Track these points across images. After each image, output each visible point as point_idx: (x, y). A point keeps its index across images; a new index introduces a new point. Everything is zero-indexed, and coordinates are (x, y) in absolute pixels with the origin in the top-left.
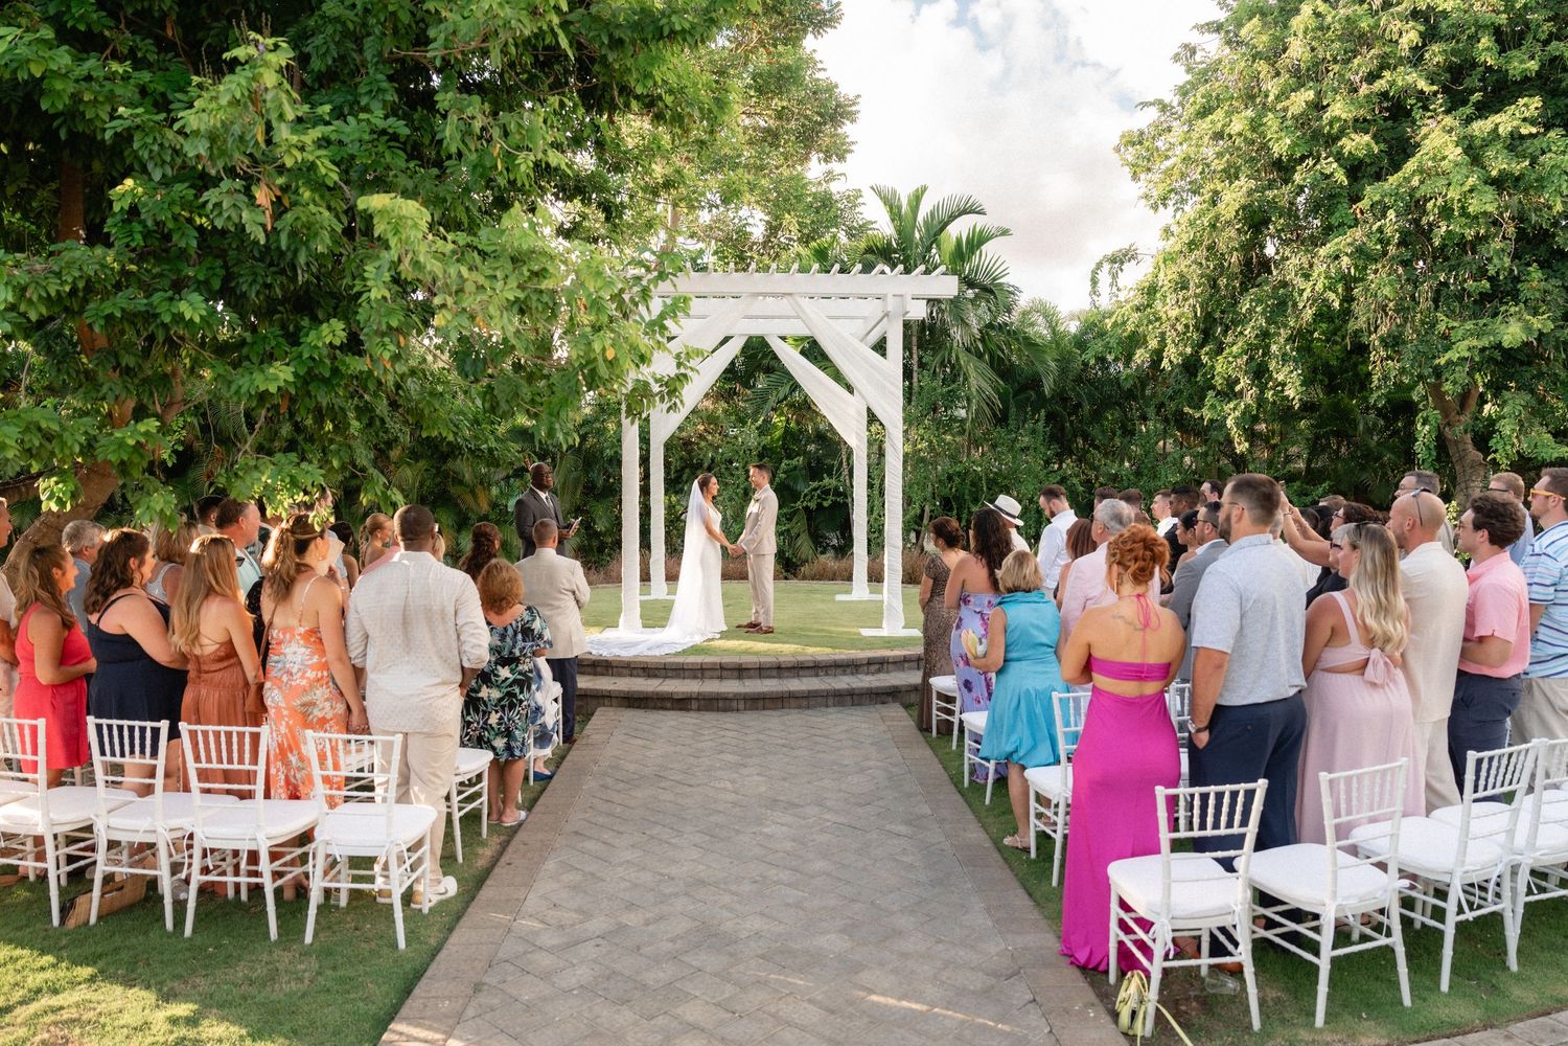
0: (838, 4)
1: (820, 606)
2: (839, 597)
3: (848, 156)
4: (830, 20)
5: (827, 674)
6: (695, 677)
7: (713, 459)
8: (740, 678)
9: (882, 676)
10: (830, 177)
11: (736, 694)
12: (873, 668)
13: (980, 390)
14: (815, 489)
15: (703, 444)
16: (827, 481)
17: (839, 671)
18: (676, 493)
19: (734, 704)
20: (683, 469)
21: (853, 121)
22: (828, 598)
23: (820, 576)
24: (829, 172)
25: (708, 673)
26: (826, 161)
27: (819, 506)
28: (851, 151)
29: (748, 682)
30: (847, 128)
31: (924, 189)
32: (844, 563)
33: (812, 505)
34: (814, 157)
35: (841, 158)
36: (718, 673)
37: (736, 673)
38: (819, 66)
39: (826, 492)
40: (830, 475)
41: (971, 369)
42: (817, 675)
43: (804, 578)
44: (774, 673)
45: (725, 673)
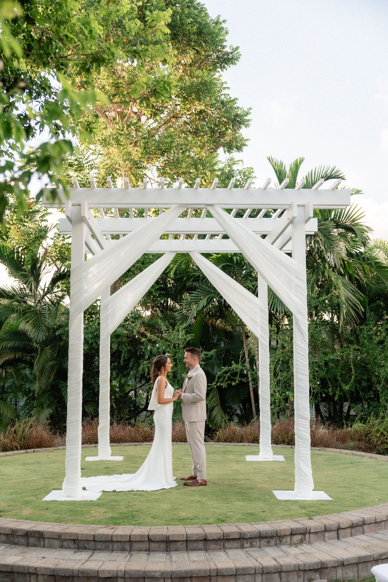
0: (237, 48)
1: (236, 467)
2: (249, 458)
3: (244, 148)
4: (232, 58)
5: (252, 546)
6: (123, 550)
7: (151, 351)
8: (167, 550)
9: (305, 547)
10: (232, 162)
11: (163, 573)
12: (296, 538)
13: (348, 299)
14: (226, 372)
15: (143, 339)
16: (234, 366)
17: (263, 542)
18: (124, 376)
20: (129, 359)
21: (247, 126)
22: (240, 459)
23: (230, 439)
24: (232, 159)
25: (136, 546)
26: (229, 152)
27: (229, 385)
28: (245, 145)
29: (175, 556)
30: (243, 132)
31: (302, 161)
32: (248, 429)
33: (224, 385)
34: (221, 150)
35: (239, 149)
36: (146, 545)
37: (163, 546)
38: (225, 86)
39: (234, 374)
40: (237, 362)
41: (340, 284)
42: (242, 547)
43: (219, 441)
44: (201, 545)
45: (153, 545)
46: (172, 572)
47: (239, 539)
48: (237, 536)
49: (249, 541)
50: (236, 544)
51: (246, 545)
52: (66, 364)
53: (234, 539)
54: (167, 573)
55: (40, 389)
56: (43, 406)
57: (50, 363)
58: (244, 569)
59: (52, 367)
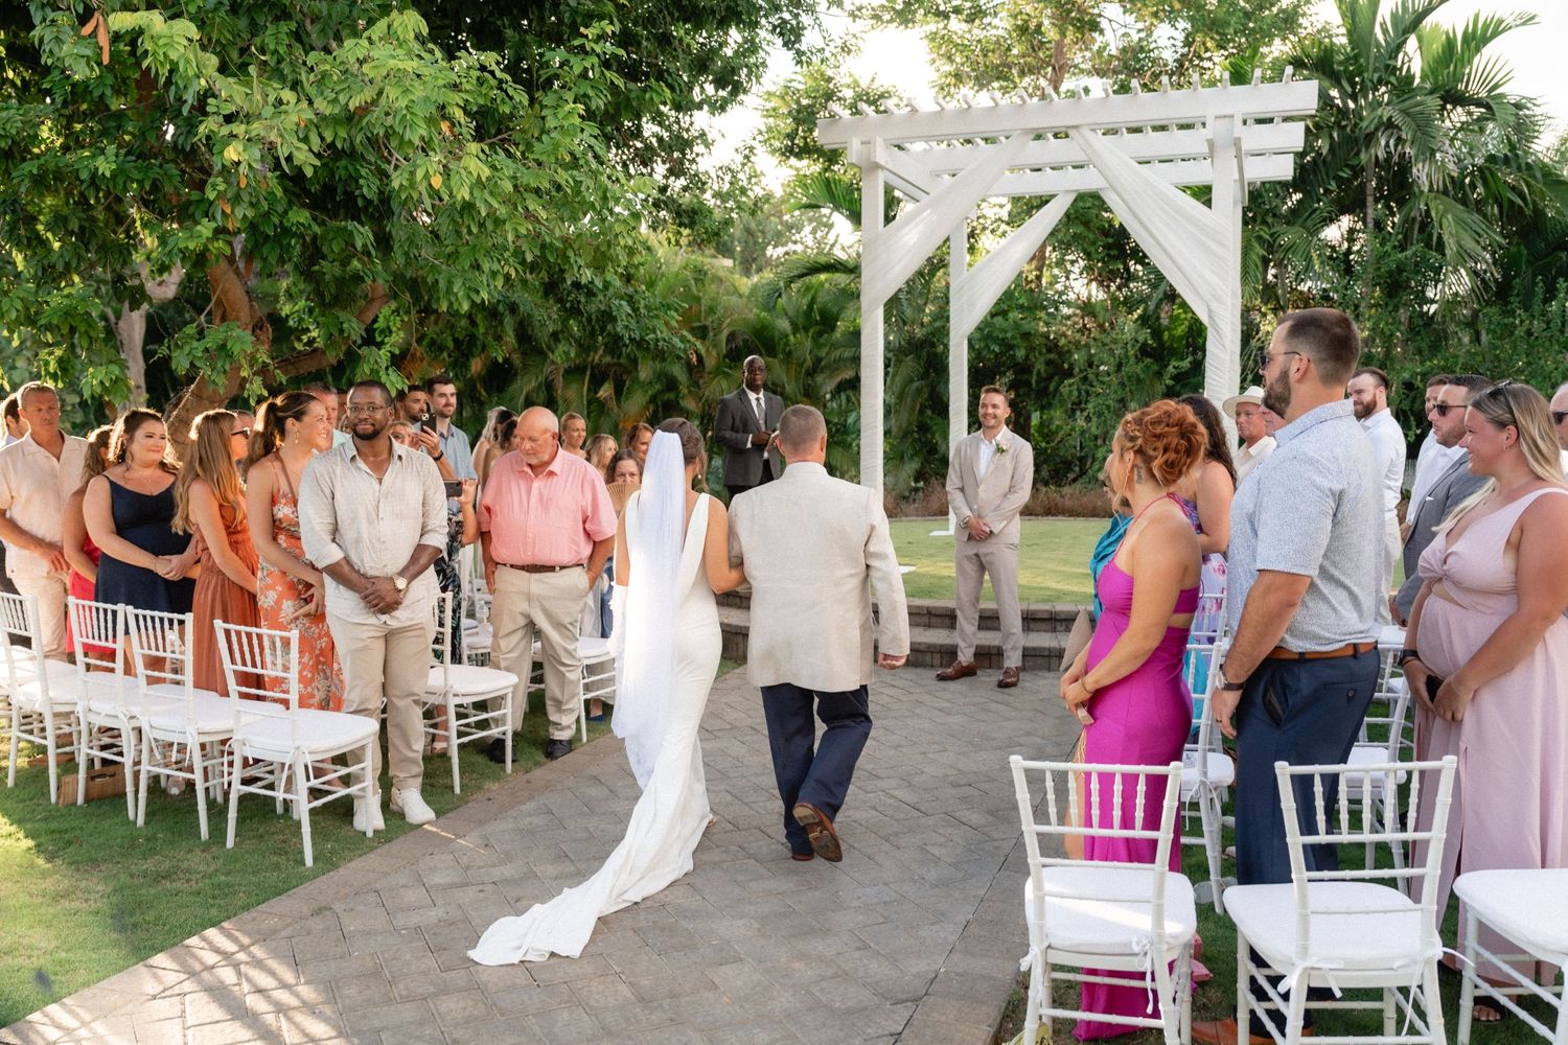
19: (928, 658)
42: (1054, 630)
45: (934, 620)
46: (941, 646)
47: (1050, 619)
48: (1046, 616)
49: (1064, 624)
50: (1044, 626)
51: (1058, 628)
52: (942, 386)
53: (1042, 620)
54: (935, 646)
55: (900, 428)
56: (902, 457)
57: (916, 385)
58: (1034, 649)
59: (919, 391)
